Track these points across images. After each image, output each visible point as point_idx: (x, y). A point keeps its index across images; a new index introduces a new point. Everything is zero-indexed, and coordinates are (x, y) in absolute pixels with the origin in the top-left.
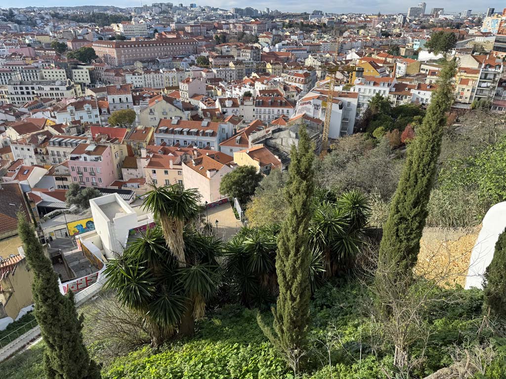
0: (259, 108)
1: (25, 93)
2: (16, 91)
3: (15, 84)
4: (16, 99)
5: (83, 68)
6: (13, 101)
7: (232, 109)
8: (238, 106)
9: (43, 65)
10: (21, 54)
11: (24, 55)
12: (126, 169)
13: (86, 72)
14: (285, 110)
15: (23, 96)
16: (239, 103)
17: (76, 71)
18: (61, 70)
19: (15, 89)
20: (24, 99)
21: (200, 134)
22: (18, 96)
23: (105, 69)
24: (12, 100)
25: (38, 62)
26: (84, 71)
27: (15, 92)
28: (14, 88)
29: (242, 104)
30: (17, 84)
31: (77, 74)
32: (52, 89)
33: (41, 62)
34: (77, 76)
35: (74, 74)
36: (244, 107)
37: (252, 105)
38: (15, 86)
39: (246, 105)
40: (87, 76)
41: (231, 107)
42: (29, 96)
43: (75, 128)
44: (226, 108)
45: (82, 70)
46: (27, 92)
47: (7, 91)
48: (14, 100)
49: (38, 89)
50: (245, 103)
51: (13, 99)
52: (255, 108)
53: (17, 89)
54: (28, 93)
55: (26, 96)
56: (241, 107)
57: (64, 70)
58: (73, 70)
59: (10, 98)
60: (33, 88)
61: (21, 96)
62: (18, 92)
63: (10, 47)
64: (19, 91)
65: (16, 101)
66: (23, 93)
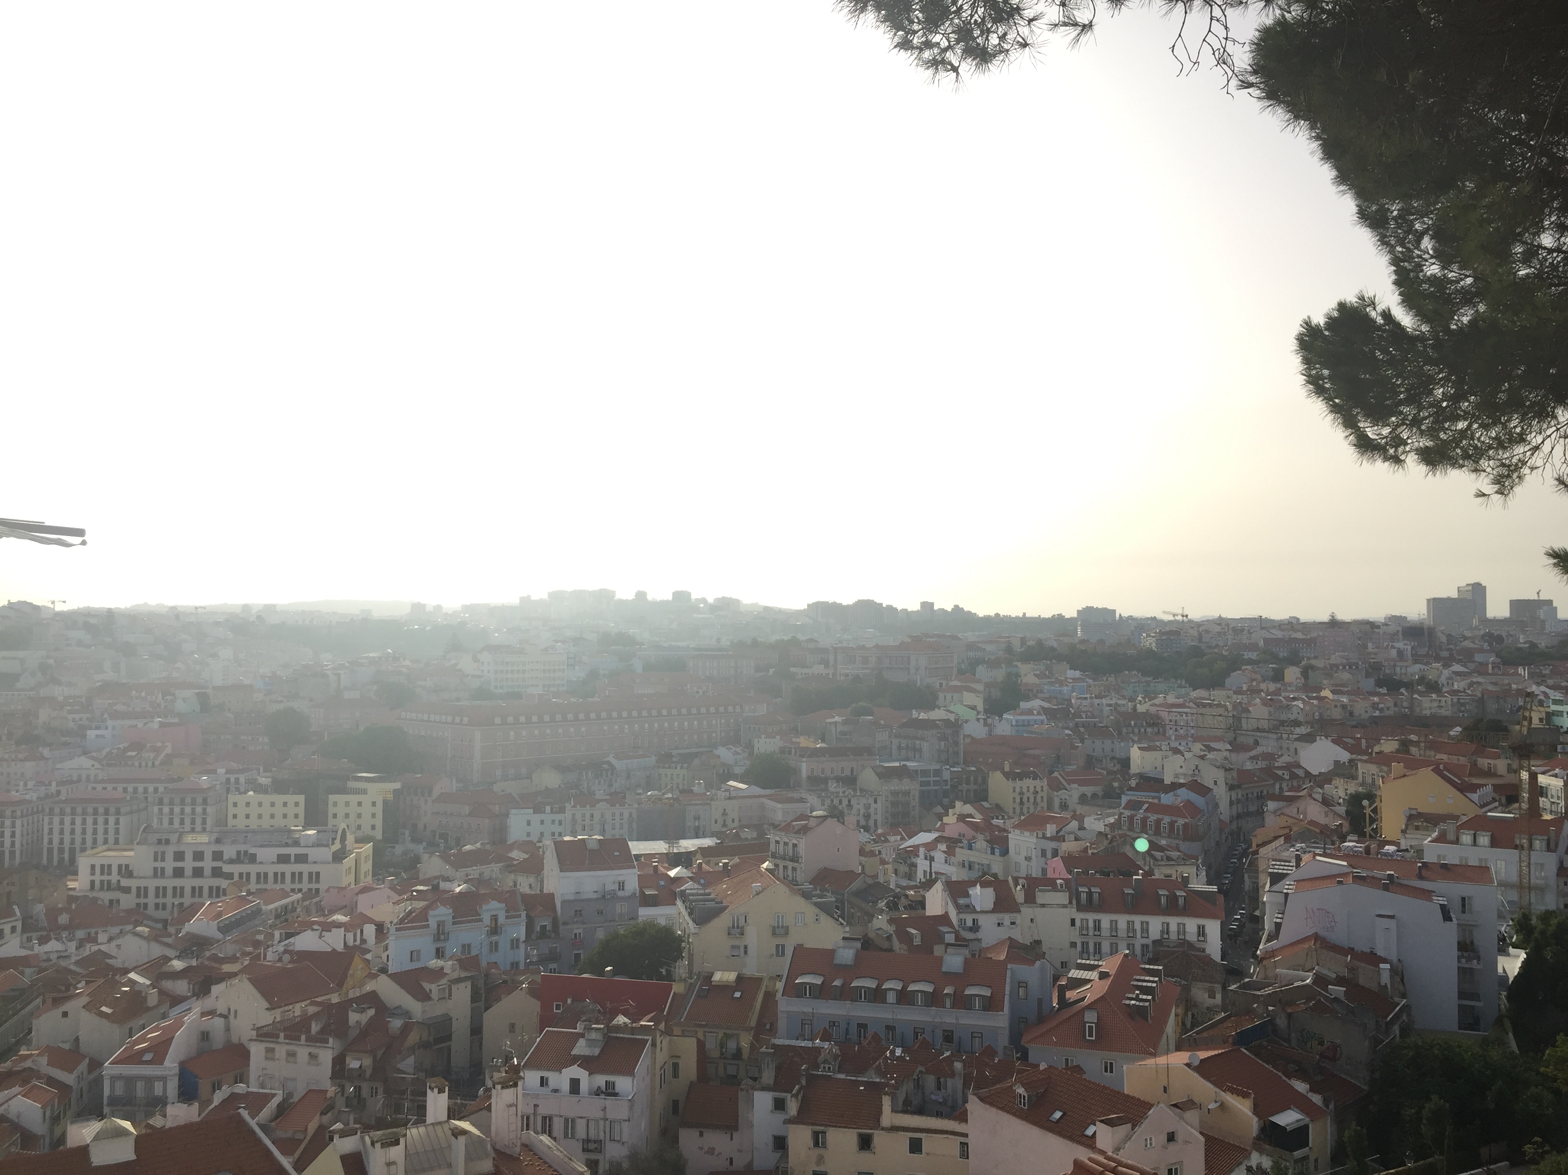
0: (1091, 917)
1: (188, 872)
2: (159, 865)
3: (159, 842)
4: (151, 893)
5: (364, 792)
6: (142, 901)
7: (994, 918)
8: (1014, 908)
9: (228, 780)
10: (159, 744)
11: (168, 750)
12: (693, 1133)
13: (374, 804)
14: (1191, 925)
15: (178, 882)
16: (1019, 895)
17: (340, 798)
18: (291, 799)
19: (156, 860)
20: (178, 892)
21: (948, 1003)
22: (161, 883)
23: (436, 792)
24: (138, 896)
25: (214, 772)
26: (366, 799)
27: (155, 869)
28: (156, 853)
29: (1030, 899)
30: (167, 842)
31: (341, 810)
32: (283, 859)
33: (223, 771)
34: (341, 815)
35: (331, 810)
36: (1038, 911)
37: (1064, 906)
38: (161, 848)
39: (1043, 906)
40: (374, 815)
41: (993, 911)
42: (197, 882)
43: (469, 984)
44: (975, 916)
45: (360, 798)
46: (194, 869)
47: (127, 866)
48: (146, 896)
49: (234, 856)
50: (1042, 897)
51: (142, 892)
52: (1079, 917)
53: (163, 860)
54: (198, 873)
55: (188, 883)
56: (1027, 912)
57: (301, 799)
58: (332, 798)
59: (134, 890)
60: (218, 856)
61: (170, 883)
62: (163, 869)
63: (128, 723)
64: (169, 865)
65: (151, 900)
66: (179, 873)
